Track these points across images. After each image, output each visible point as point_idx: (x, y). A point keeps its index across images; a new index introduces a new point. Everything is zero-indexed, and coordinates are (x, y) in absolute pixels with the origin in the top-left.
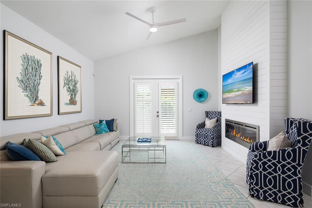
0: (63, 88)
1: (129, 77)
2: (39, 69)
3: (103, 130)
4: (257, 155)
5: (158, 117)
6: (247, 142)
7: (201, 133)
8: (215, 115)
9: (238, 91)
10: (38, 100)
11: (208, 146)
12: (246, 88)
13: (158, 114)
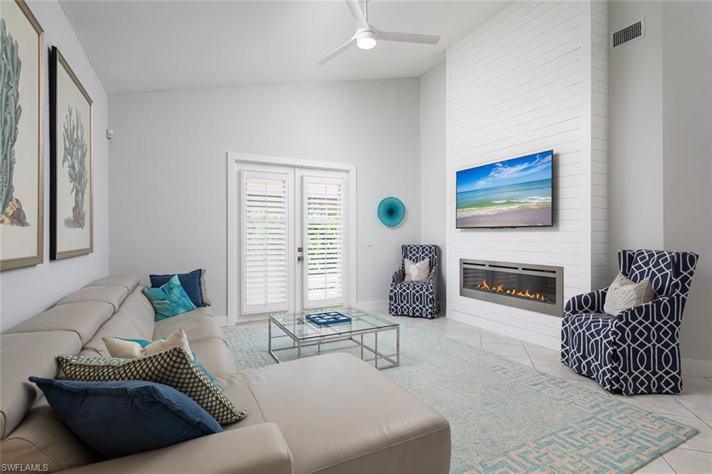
0: (63, 165)
1: (227, 154)
2: (16, 79)
3: (179, 305)
4: (622, 315)
5: (301, 262)
6: (528, 298)
7: (404, 291)
8: (423, 253)
9: (508, 203)
10: (12, 201)
11: (422, 317)
12: (532, 199)
13: (300, 253)
